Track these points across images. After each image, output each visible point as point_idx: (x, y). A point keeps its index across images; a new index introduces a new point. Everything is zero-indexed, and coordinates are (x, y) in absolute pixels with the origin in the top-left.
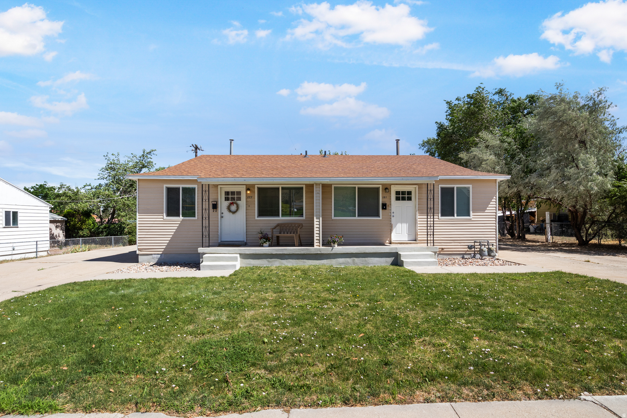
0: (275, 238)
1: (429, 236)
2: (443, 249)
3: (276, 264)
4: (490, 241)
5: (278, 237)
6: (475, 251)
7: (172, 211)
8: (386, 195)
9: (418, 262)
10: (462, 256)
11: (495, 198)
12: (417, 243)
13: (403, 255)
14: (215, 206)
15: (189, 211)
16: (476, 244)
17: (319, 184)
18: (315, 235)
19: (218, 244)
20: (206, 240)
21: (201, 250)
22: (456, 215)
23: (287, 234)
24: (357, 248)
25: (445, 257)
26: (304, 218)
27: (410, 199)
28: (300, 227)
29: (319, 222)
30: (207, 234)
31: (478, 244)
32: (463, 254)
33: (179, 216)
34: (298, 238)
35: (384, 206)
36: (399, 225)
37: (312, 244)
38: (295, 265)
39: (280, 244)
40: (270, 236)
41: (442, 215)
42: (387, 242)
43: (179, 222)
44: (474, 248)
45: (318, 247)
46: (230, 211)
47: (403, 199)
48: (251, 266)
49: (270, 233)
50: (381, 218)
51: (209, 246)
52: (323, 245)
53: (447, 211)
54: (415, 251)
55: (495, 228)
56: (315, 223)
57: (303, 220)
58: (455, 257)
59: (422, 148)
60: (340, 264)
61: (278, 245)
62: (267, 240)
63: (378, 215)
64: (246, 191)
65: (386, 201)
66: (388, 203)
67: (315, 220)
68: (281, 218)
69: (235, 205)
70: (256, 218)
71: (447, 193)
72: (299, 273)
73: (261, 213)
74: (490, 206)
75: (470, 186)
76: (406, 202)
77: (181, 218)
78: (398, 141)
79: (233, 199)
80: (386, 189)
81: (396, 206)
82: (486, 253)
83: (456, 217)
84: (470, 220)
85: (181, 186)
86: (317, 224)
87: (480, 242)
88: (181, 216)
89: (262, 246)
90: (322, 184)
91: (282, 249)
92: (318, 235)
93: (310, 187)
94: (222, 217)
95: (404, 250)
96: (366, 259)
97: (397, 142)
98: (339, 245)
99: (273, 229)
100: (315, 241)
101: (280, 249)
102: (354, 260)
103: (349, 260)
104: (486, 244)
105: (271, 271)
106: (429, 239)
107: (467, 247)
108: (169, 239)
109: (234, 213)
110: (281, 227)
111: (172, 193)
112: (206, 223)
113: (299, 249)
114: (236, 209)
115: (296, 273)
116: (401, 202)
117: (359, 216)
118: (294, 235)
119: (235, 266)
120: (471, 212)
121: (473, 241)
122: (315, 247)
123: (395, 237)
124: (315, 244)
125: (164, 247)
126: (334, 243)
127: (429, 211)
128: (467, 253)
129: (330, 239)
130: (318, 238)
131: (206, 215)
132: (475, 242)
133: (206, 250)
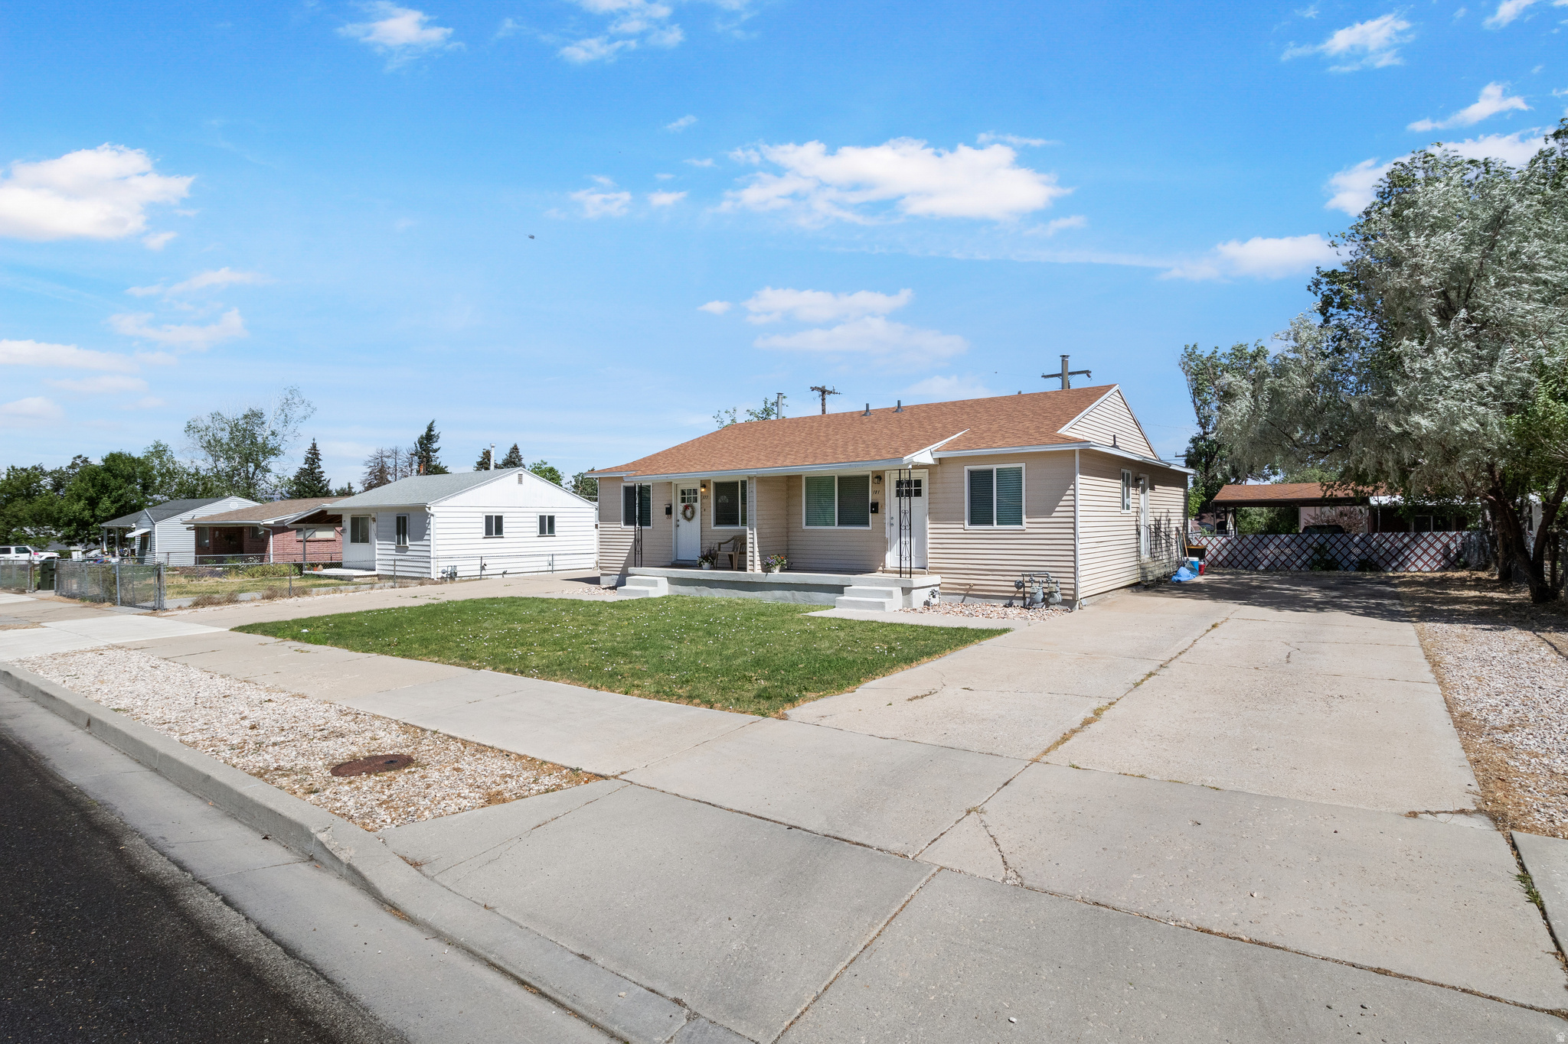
0: (725, 558)
2: (971, 585)
4: (1052, 575)
5: (731, 556)
6: (1025, 593)
7: (630, 518)
8: (878, 488)
9: (857, 601)
12: (924, 574)
14: (669, 511)
15: (645, 518)
16: (1026, 579)
18: (749, 554)
19: (670, 564)
21: (630, 570)
22: (995, 522)
25: (978, 601)
27: (919, 493)
29: (753, 534)
35: (876, 507)
37: (743, 566)
41: (970, 523)
42: (880, 568)
44: (1023, 586)
45: (752, 572)
46: (686, 517)
47: (909, 494)
50: (870, 528)
52: (762, 569)
53: (980, 514)
54: (877, 584)
58: (996, 602)
63: (867, 523)
64: (701, 489)
65: (879, 498)
66: (881, 502)
69: (690, 509)
70: (712, 528)
71: (980, 481)
73: (719, 521)
74: (1061, 504)
75: (1023, 465)
76: (913, 500)
79: (690, 500)
80: (879, 478)
81: (897, 506)
83: (995, 526)
84: (1022, 532)
86: (751, 537)
87: (1031, 576)
89: (699, 568)
92: (752, 555)
94: (677, 525)
96: (809, 593)
100: (749, 563)
104: (1044, 580)
107: (1014, 584)
108: (626, 555)
109: (689, 519)
111: (630, 494)
113: (729, 574)
114: (691, 514)
116: (905, 500)
117: (839, 524)
120: (1024, 517)
122: (749, 572)
123: (893, 560)
124: (749, 567)
125: (622, 566)
126: (777, 567)
130: (752, 558)
132: (1023, 575)
133: (635, 571)
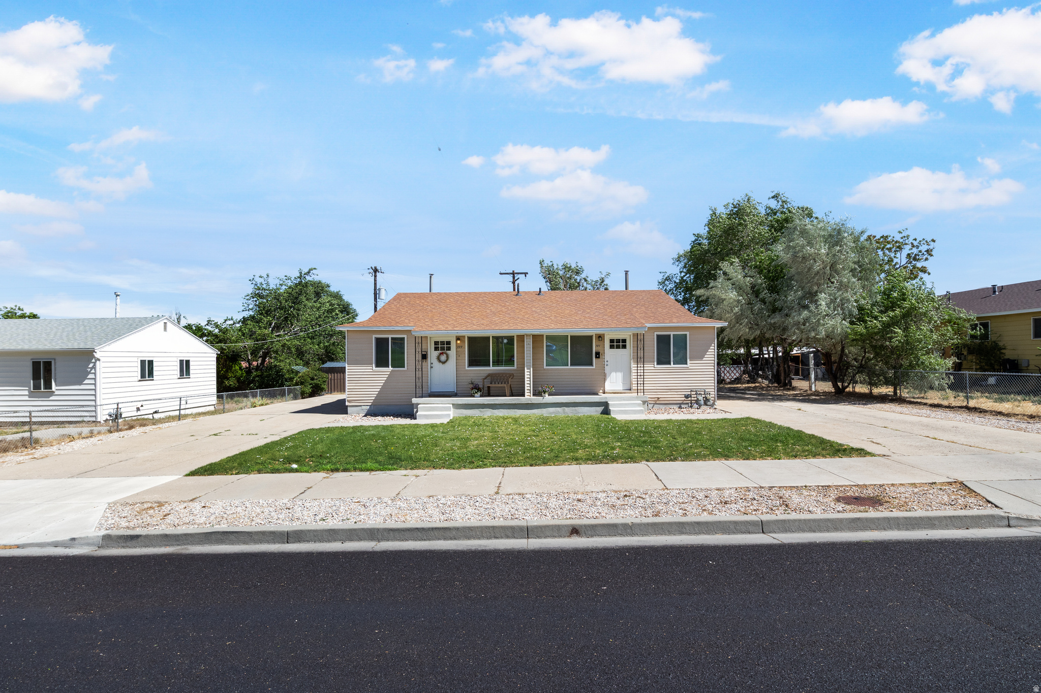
0: (486, 389)
1: (639, 385)
2: (658, 398)
3: (488, 413)
4: (706, 390)
5: (489, 387)
6: (691, 400)
7: (381, 362)
8: (600, 343)
9: (625, 410)
10: (679, 406)
11: (713, 345)
12: (631, 393)
13: (611, 404)
14: (424, 357)
15: (399, 362)
16: (692, 393)
17: (530, 335)
18: (526, 385)
19: (428, 395)
20: (419, 391)
21: (414, 400)
22: (672, 363)
23: (498, 384)
24: (567, 398)
25: (661, 406)
26: (515, 367)
27: (624, 347)
28: (511, 377)
29: (530, 372)
30: (420, 384)
31: (694, 393)
32: (680, 404)
33: (388, 367)
34: (509, 389)
35: (598, 355)
36: (613, 374)
37: (523, 394)
38: (507, 415)
39: (491, 394)
40: (481, 386)
41: (658, 364)
42: (601, 391)
43: (389, 373)
44: (691, 397)
45: (529, 397)
46: (440, 361)
47: (618, 347)
48: (464, 416)
49: (482, 383)
50: (594, 367)
51: (422, 397)
52: (534, 395)
53: (663, 359)
54: (624, 400)
55: (713, 376)
56: (526, 373)
57: (514, 370)
58: (672, 406)
59: (677, 263)
60: (551, 413)
61: (489, 395)
62: (478, 390)
63: (591, 364)
64: (456, 341)
65: (600, 349)
66: (601, 352)
67: (526, 370)
68: (492, 368)
69: (445, 355)
70: (467, 368)
71: (663, 341)
72: (510, 420)
73: (472, 363)
74: (708, 353)
75: (688, 333)
76: (621, 351)
77: (390, 368)
78: (627, 272)
79: (443, 349)
80: (600, 337)
81: (610, 354)
82: (702, 402)
83: (672, 365)
84: (687, 368)
85: (390, 336)
86: (528, 374)
87: (696, 391)
88: (390, 366)
89: (474, 397)
90: (534, 336)
91: (494, 399)
92: (529, 385)
93: (521, 338)
94: (432, 367)
95: (613, 399)
96: (576, 408)
97: (626, 274)
98: (549, 395)
99: (484, 379)
100: (526, 391)
101: (492, 399)
102: (564, 410)
103: (559, 409)
104: (703, 393)
105: (484, 419)
106: (639, 388)
107: (684, 396)
108: (379, 390)
109: (444, 363)
110: (492, 377)
111: (381, 344)
112: (419, 374)
113: (510, 399)
114: (446, 359)
115: (507, 420)
116: (615, 350)
117: (571, 365)
118: (505, 385)
119: (449, 415)
120: (688, 360)
121: (690, 390)
122: (526, 397)
123: (608, 386)
124: (526, 394)
125: (374, 398)
126: (545, 393)
127: (640, 359)
128: (684, 402)
129: (540, 389)
130: (529, 388)
131: (419, 367)
132: (691, 391)
133: (420, 401)
